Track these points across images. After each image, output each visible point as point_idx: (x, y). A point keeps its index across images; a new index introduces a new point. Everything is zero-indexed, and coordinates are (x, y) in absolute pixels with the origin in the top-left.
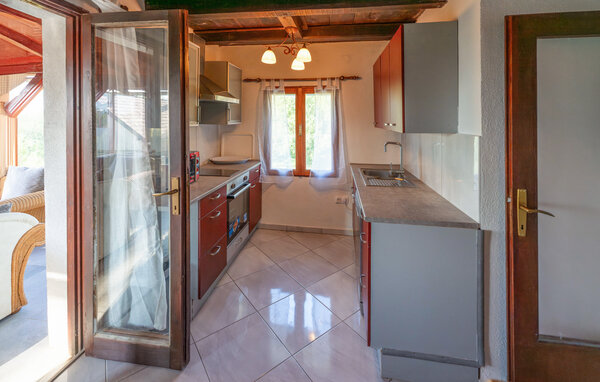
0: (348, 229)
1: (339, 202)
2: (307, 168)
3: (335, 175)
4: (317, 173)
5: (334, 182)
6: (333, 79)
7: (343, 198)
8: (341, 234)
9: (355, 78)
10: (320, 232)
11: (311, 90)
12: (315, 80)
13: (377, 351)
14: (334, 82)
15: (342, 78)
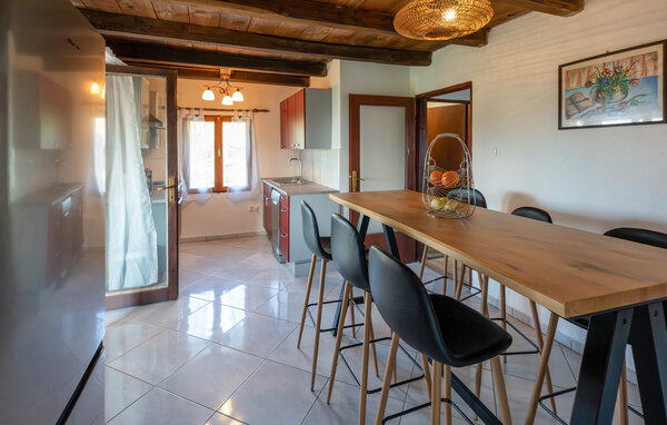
0: (259, 230)
1: (252, 210)
2: (225, 185)
3: (249, 189)
4: (235, 188)
5: (249, 194)
6: (247, 111)
7: (256, 206)
8: (253, 235)
9: (266, 111)
11: (229, 119)
12: (232, 111)
13: (292, 265)
14: (249, 113)
15: (256, 111)
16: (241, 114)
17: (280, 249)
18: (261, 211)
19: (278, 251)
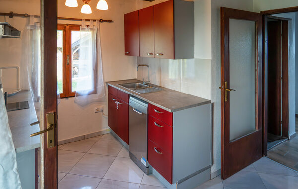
0: (103, 129)
1: (98, 111)
2: (73, 90)
3: (95, 92)
4: (82, 93)
5: (95, 97)
6: (95, 21)
7: (101, 108)
8: (99, 134)
9: (110, 21)
10: (84, 138)
11: (77, 27)
12: (81, 20)
13: (175, 185)
14: (95, 23)
15: (101, 21)
16: (88, 23)
17: (147, 159)
18: (106, 112)
19: (144, 162)
